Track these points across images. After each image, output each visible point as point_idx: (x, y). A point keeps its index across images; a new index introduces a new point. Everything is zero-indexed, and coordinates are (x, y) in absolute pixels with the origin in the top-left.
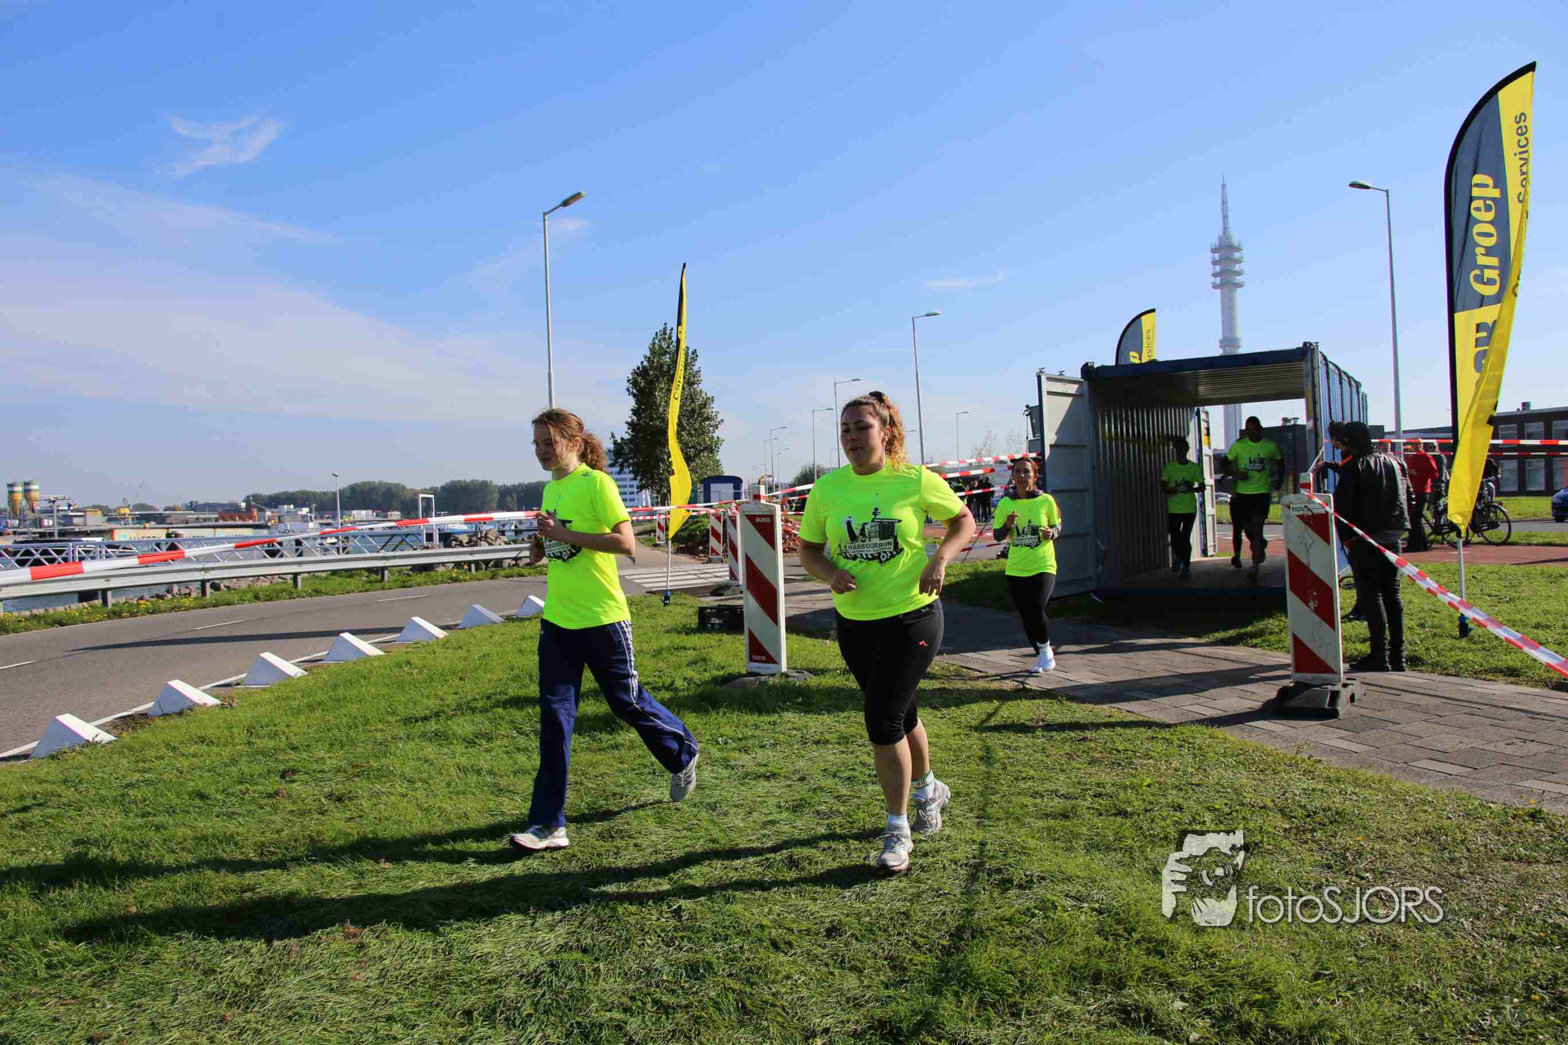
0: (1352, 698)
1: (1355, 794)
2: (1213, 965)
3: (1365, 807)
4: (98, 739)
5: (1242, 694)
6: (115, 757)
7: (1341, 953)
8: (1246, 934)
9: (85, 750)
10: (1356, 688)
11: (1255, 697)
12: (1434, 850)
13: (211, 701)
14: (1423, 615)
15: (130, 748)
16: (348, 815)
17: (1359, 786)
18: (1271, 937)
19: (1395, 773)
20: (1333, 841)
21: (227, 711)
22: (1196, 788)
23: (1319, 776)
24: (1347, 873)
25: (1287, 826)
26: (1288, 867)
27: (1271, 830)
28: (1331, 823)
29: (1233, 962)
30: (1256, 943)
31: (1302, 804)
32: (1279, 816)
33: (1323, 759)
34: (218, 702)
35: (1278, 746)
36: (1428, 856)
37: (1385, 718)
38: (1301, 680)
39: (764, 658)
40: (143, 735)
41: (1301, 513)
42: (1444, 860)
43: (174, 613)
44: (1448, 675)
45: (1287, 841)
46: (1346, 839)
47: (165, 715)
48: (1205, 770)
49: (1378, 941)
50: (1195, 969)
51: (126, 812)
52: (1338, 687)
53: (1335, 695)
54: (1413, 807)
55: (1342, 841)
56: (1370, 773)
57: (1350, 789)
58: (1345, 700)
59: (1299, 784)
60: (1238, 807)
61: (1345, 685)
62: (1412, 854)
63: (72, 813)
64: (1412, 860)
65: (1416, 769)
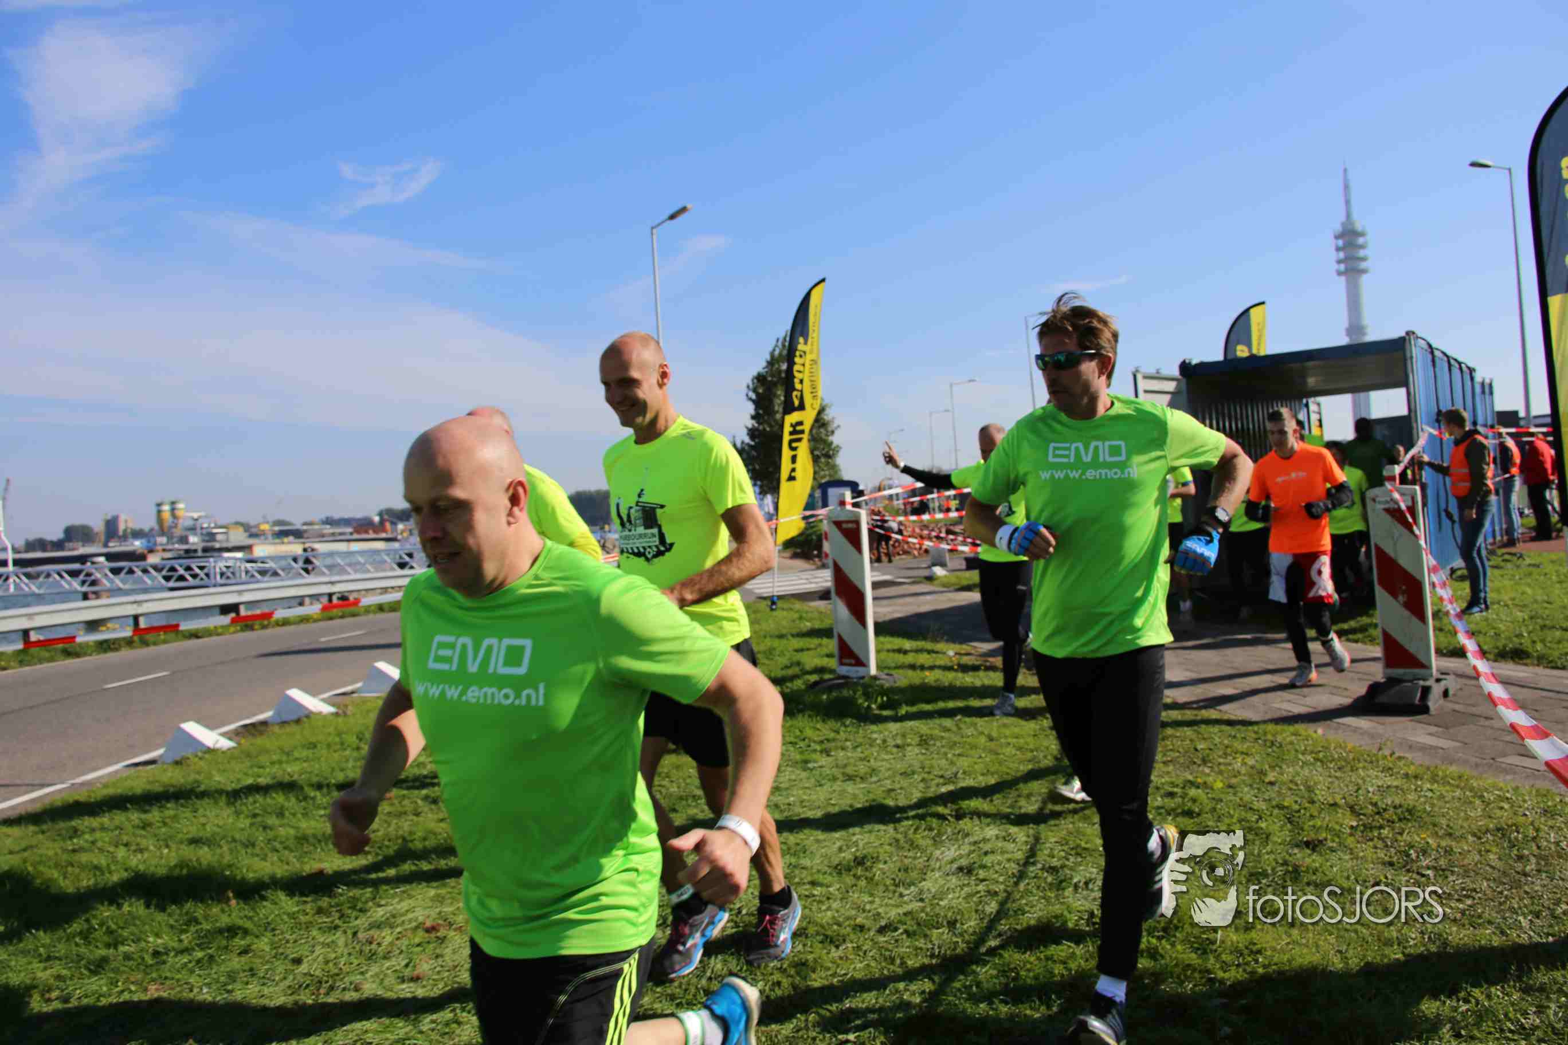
0: (1446, 694)
1: (1431, 790)
2: (1257, 961)
3: (1440, 803)
4: (218, 746)
5: (1335, 691)
6: (233, 763)
7: (1387, 951)
8: (1295, 932)
9: (207, 756)
10: (1450, 683)
11: (1346, 693)
12: (1503, 848)
13: (327, 709)
14: (1535, 606)
15: (248, 755)
16: (441, 816)
17: (1437, 782)
18: (1319, 934)
19: (1480, 769)
20: (1399, 838)
21: (340, 720)
22: (1269, 788)
23: (1399, 773)
24: (1408, 871)
25: (1354, 824)
26: (1349, 865)
27: (1337, 827)
28: (1400, 820)
29: (1275, 959)
30: (1304, 941)
31: (1374, 801)
32: (1348, 813)
33: (1407, 755)
34: (332, 709)
35: (1363, 743)
36: (1496, 853)
37: (1478, 713)
38: (1393, 675)
39: (853, 661)
40: (259, 741)
41: (1387, 506)
42: (1512, 858)
43: (303, 627)
44: (1553, 668)
45: (1352, 839)
46: (1415, 836)
47: (284, 723)
48: (1281, 767)
49: (1430, 938)
50: (1238, 965)
51: (238, 813)
52: (1430, 682)
53: (1426, 691)
54: (1489, 804)
55: (1408, 838)
56: (1453, 769)
57: (1428, 786)
58: (1437, 696)
59: (1373, 780)
60: (1307, 805)
61: (1438, 680)
62: (1480, 852)
63: (188, 814)
64: (1477, 858)
65: (1504, 765)
